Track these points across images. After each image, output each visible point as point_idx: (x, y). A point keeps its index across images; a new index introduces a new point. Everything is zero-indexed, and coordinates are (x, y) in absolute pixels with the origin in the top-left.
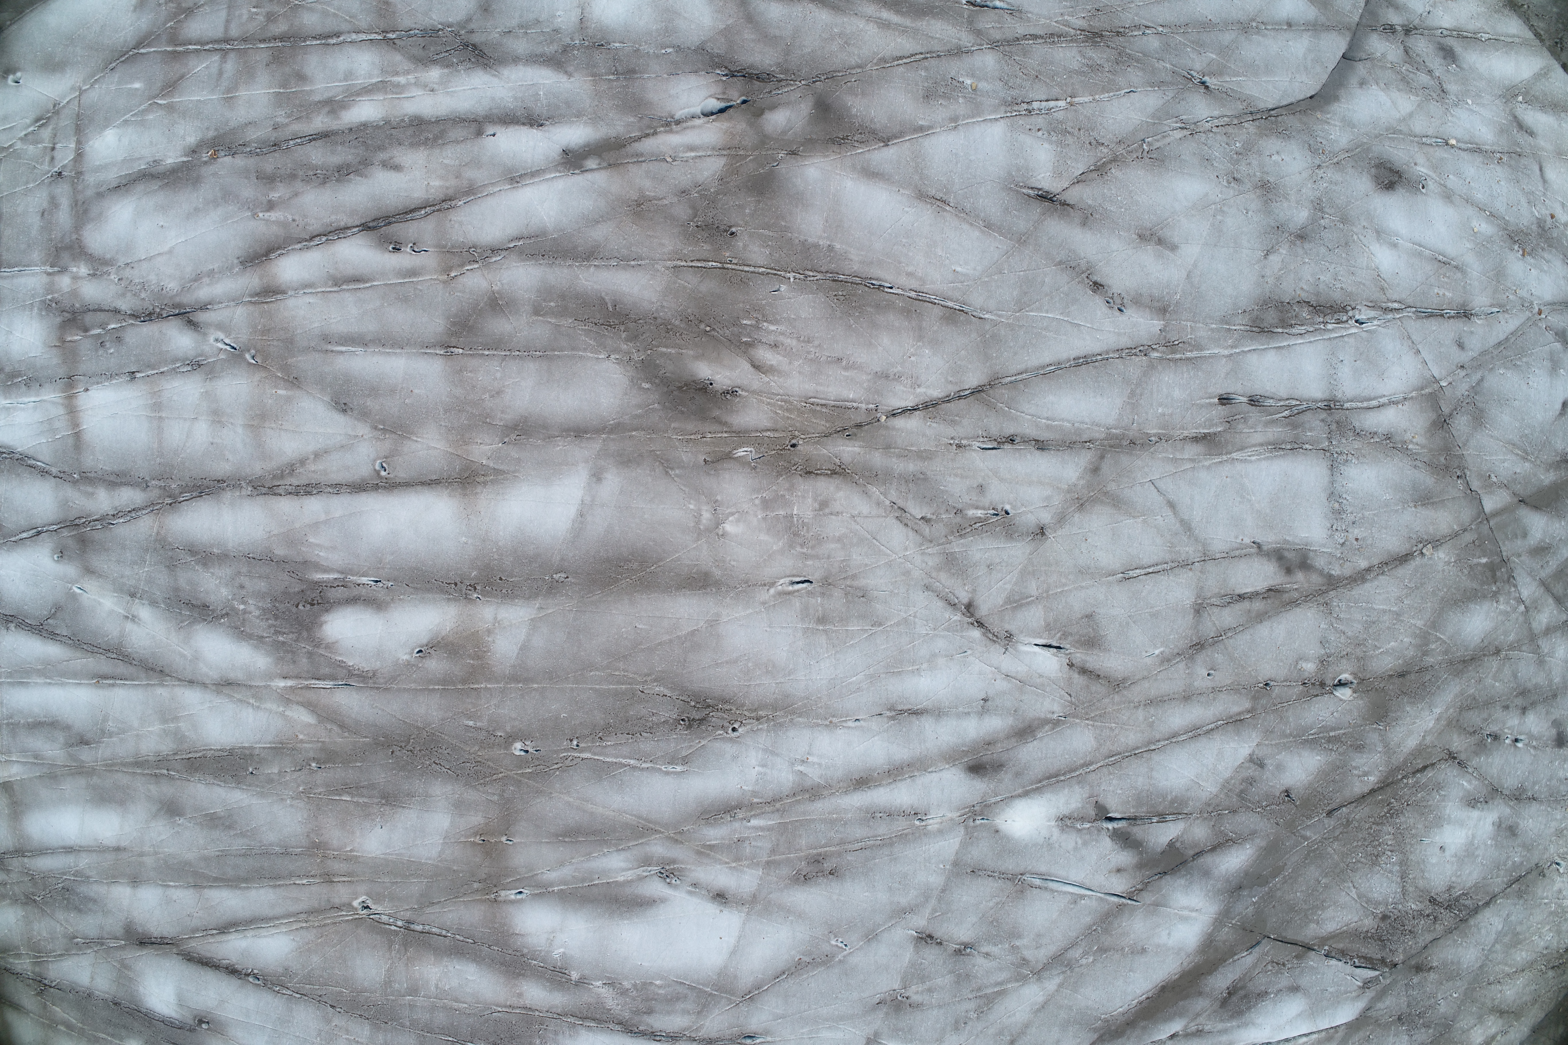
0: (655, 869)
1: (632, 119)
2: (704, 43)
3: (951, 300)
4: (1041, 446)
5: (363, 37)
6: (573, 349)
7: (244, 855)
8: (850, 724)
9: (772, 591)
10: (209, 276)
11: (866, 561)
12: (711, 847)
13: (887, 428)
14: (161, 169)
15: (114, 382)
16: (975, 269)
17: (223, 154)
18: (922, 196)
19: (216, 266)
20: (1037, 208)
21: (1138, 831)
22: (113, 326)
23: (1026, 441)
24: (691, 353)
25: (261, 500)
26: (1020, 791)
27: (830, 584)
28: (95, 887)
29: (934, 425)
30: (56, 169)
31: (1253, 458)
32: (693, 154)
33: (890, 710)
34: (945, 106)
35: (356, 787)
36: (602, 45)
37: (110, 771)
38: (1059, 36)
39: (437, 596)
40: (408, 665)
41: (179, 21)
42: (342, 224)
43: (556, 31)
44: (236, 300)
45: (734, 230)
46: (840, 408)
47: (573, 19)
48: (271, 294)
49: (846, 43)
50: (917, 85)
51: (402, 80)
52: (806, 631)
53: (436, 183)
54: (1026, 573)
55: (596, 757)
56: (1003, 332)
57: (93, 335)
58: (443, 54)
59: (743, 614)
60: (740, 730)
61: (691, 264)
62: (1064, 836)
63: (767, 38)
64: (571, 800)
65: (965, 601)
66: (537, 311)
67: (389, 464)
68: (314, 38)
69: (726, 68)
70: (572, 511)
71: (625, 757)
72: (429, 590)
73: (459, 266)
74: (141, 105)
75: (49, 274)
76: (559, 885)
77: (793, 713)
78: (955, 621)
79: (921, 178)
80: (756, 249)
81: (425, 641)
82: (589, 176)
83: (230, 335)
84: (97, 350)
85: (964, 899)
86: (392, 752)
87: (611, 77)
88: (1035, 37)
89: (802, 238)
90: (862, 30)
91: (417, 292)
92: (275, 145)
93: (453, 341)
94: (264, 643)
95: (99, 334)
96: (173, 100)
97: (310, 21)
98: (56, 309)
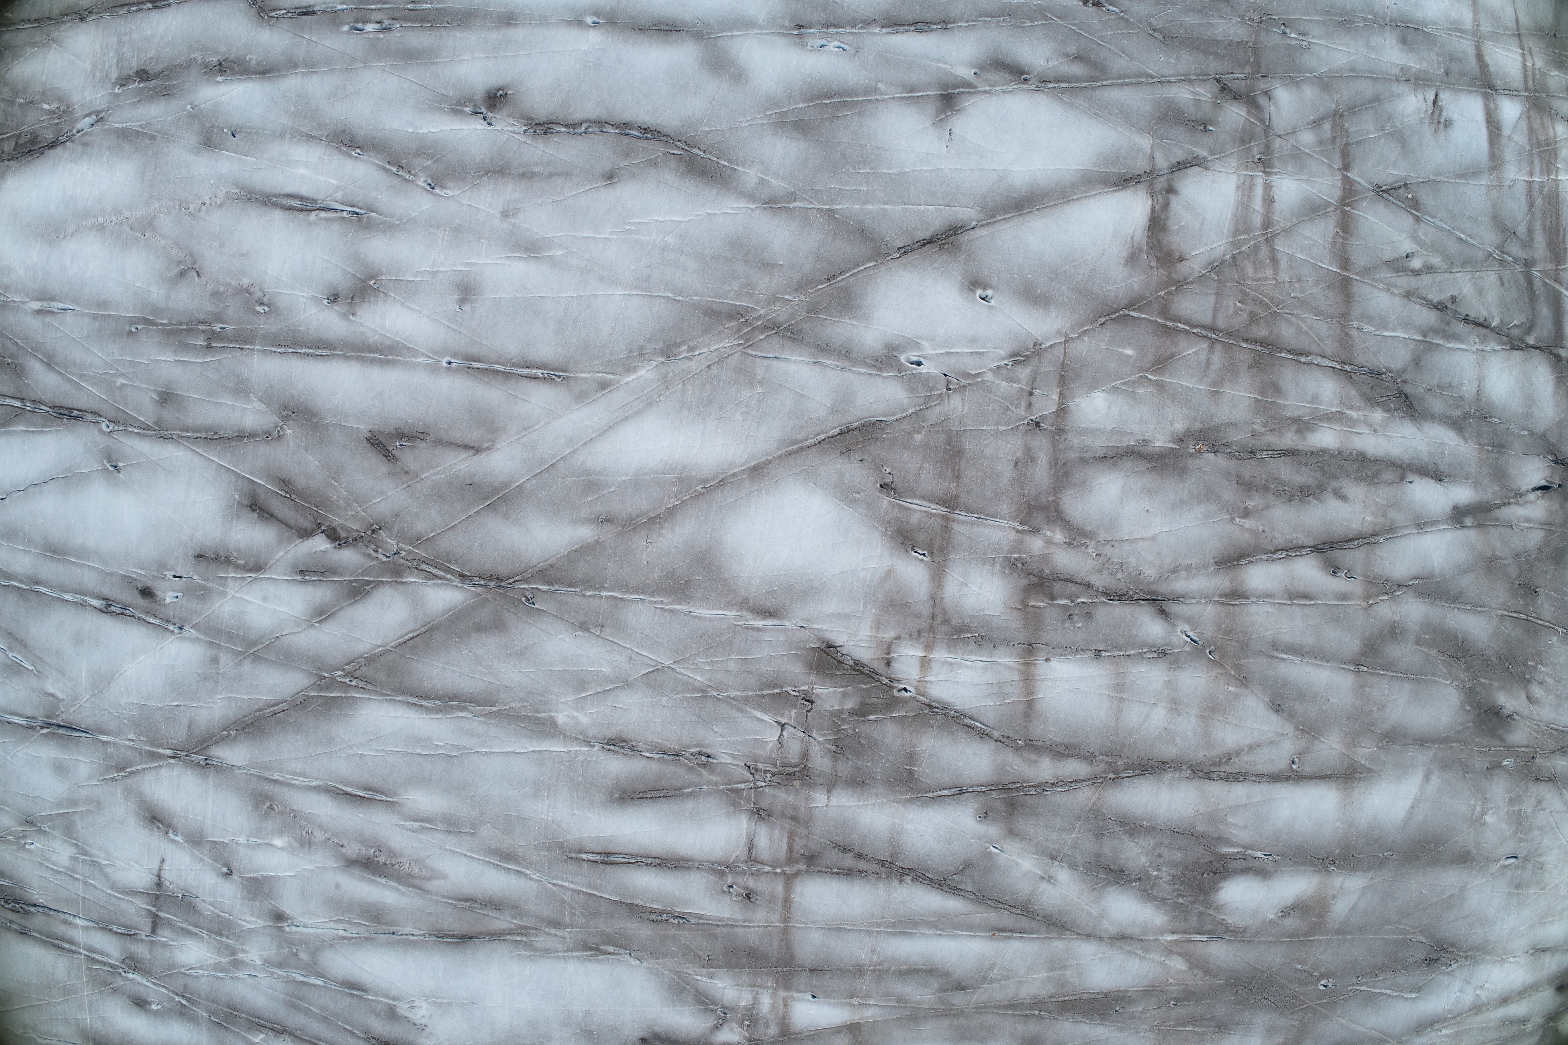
2: (1546, 431)
5: (1326, 362)
6: (1433, 675)
8: (1511, 959)
9: (1498, 865)
10: (1186, 570)
11: (1549, 844)
14: (1148, 450)
15: (1078, 656)
17: (1205, 448)
19: (1194, 562)
22: (1083, 600)
24: (1497, 684)
25: (1197, 782)
27: (1527, 860)
30: (1033, 418)
32: (1527, 525)
33: (1533, 949)
36: (1487, 418)
37: (980, 1013)
39: (1308, 868)
40: (1270, 922)
41: (1169, 293)
42: (1300, 542)
43: (1461, 398)
44: (1207, 598)
45: (1538, 590)
47: (1473, 390)
48: (1237, 598)
51: (1354, 414)
52: (1508, 894)
53: (1369, 518)
55: (1369, 989)
57: (1060, 605)
58: (1385, 398)
59: (1480, 882)
60: (1454, 966)
61: (1510, 614)
64: (1343, 1021)
66: (1417, 643)
67: (1300, 760)
68: (1289, 351)
70: (1408, 804)
71: (1386, 988)
72: (1303, 864)
73: (1376, 596)
74: (1131, 374)
75: (1018, 531)
80: (1547, 607)
81: (1289, 904)
82: (1466, 532)
83: (1196, 629)
84: (1063, 622)
86: (1236, 990)
87: (1490, 448)
91: (1347, 615)
92: (1251, 452)
93: (1362, 660)
94: (1164, 904)
95: (1067, 605)
96: (1163, 379)
97: (1286, 332)
98: (1022, 570)
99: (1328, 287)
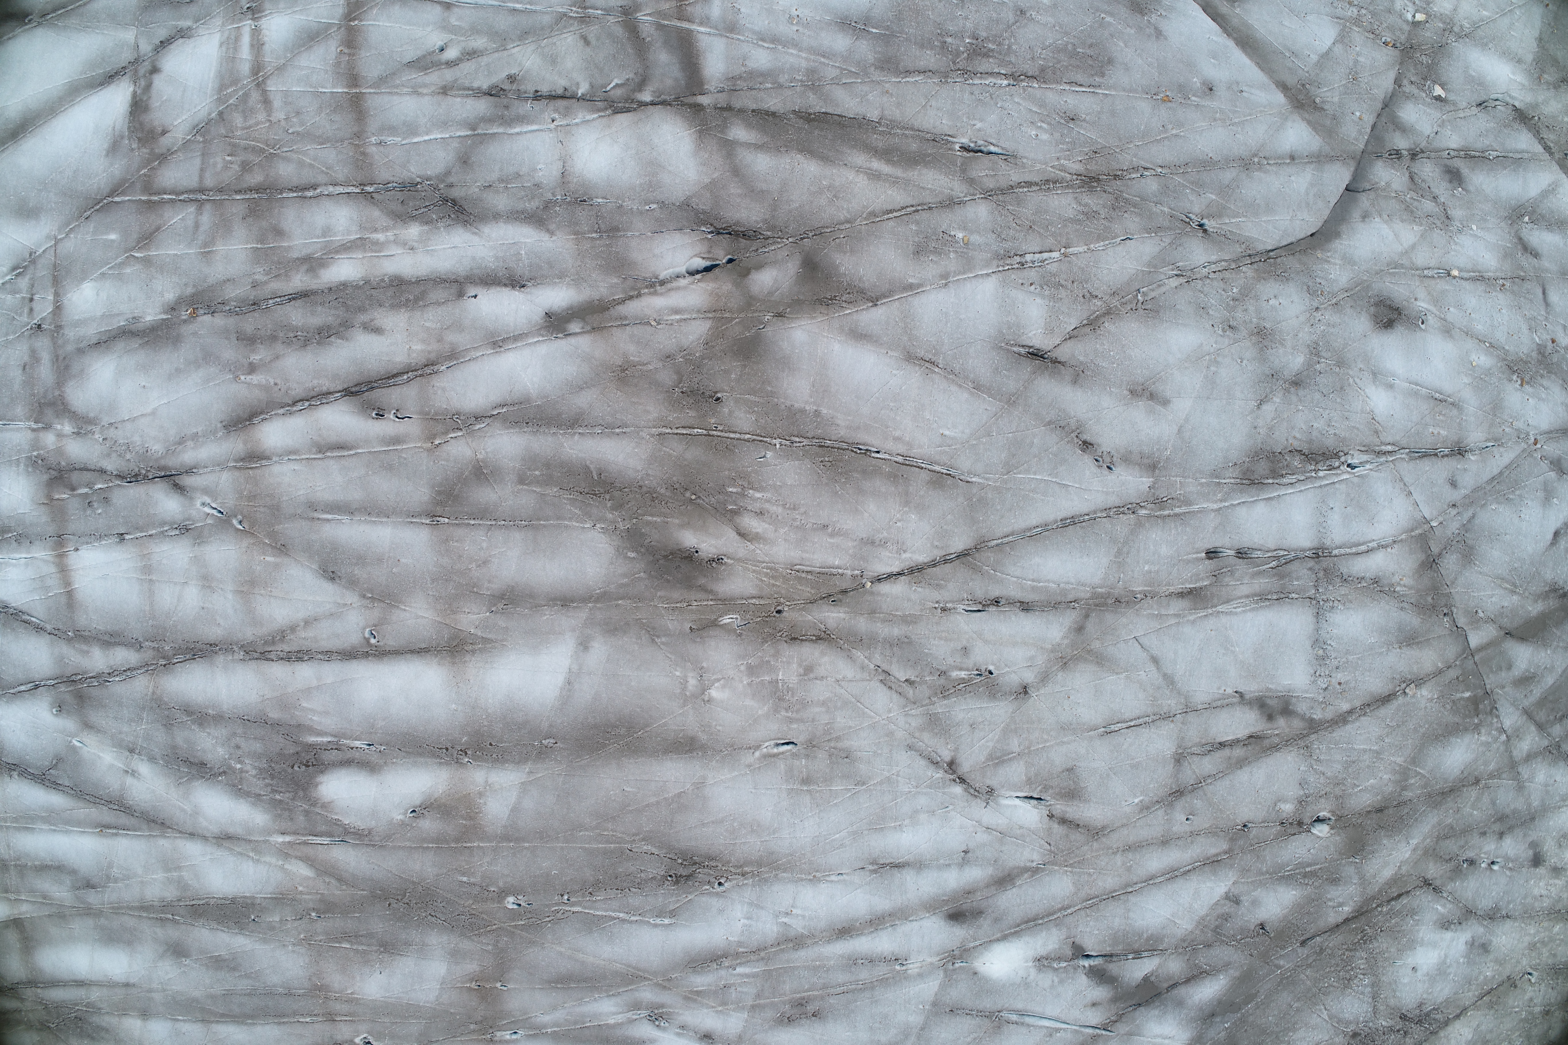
0: (644, 1013)
1: (615, 280)
2: (689, 198)
3: (939, 464)
4: (1026, 607)
5: (340, 189)
6: (558, 518)
7: (249, 995)
8: (833, 878)
9: (757, 754)
10: (193, 440)
11: (851, 723)
12: (698, 993)
13: (872, 593)
14: (140, 326)
15: (103, 542)
16: (963, 432)
17: (202, 312)
18: (910, 358)
19: (200, 429)
20: (1028, 367)
21: (1113, 968)
22: (100, 486)
23: (1011, 603)
24: (677, 521)
25: (253, 664)
26: (999, 935)
27: (814, 746)
28: (107, 1018)
29: (919, 589)
30: (35, 321)
31: (1240, 610)
32: (678, 317)
33: (872, 864)
34: (936, 262)
35: (356, 936)
36: (585, 201)
37: (116, 913)
38: (1055, 182)
39: (429, 760)
40: (403, 824)
41: (153, 169)
42: (325, 389)
43: (537, 185)
44: (221, 465)
45: (719, 395)
46: (825, 575)
47: (554, 173)
48: (256, 459)
49: (835, 196)
50: (907, 240)
51: (380, 237)
52: (790, 791)
53: (418, 347)
54: (1008, 731)
55: (587, 911)
56: (990, 496)
57: (80, 494)
58: (423, 210)
59: (728, 776)
60: (726, 885)
61: (676, 431)
62: (1041, 975)
63: (753, 192)
64: (563, 950)
65: (948, 759)
66: (522, 480)
67: (378, 632)
68: (291, 190)
69: (711, 225)
70: (560, 679)
71: (614, 911)
72: (421, 755)
73: (443, 433)
74: (117, 258)
75: (34, 430)
76: (552, 1027)
77: (778, 868)
78: (938, 779)
79: (910, 340)
80: (742, 415)
81: (418, 803)
82: (572, 340)
83: (216, 499)
84: (85, 510)
85: (943, 1036)
86: (389, 905)
87: (594, 235)
88: (1029, 184)
89: (788, 403)
90: (851, 182)
91: (402, 460)
92: (254, 304)
93: (439, 510)
94: (261, 801)
95: (86, 494)
96: (150, 253)
97: (286, 171)
98: (43, 466)
99: (334, 111)
